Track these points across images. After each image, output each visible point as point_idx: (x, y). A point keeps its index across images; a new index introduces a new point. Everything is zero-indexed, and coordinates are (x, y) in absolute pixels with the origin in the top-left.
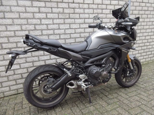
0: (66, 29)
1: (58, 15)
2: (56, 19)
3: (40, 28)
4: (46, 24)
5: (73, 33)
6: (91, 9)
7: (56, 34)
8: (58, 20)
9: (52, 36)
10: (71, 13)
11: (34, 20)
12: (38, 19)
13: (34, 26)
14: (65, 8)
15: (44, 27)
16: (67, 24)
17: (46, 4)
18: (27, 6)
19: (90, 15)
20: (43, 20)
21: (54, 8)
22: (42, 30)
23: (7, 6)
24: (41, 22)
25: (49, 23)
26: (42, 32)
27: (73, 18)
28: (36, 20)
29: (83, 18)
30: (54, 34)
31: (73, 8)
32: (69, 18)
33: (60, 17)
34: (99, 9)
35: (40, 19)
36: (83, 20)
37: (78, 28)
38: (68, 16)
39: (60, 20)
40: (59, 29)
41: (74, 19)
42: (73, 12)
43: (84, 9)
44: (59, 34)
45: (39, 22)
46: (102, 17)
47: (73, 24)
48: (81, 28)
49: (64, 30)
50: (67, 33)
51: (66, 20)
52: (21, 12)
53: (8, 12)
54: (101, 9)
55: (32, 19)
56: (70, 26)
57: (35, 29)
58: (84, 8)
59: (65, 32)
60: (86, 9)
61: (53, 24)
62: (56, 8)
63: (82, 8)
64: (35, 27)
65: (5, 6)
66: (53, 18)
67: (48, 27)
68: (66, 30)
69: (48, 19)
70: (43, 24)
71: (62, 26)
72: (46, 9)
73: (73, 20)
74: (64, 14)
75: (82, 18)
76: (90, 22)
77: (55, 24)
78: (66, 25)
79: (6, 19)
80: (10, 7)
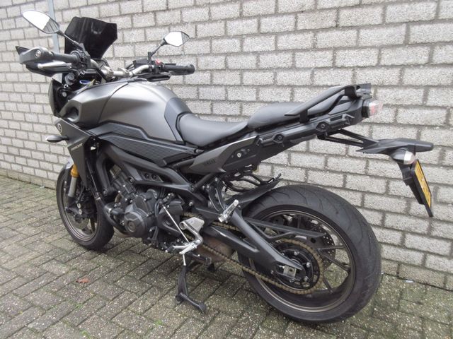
0: (317, 68)
1: (296, 18)
2: (288, 32)
3: (238, 66)
4: (254, 53)
7: (282, 86)
8: (292, 37)
9: (268, 90)
10: (346, 7)
11: (226, 41)
12: (235, 37)
13: (223, 58)
15: (249, 61)
16: (322, 50)
18: (213, 4)
20: (248, 41)
22: (242, 71)
23: (176, 9)
24: (242, 46)
25: (263, 49)
26: (242, 78)
27: (351, 27)
28: (230, 41)
29: (402, 23)
30: (275, 85)
32: (337, 26)
33: (300, 27)
35: (241, 37)
36: (403, 29)
37: (372, 67)
38: (334, 18)
39: (300, 37)
40: (293, 68)
41: (358, 28)
42: (357, 2)
44: (289, 86)
45: (238, 45)
47: (350, 48)
48: (385, 66)
49: (308, 74)
50: (321, 84)
51: (321, 35)
52: (200, 22)
55: (222, 37)
56: (334, 58)
57: (227, 68)
59: (313, 81)
61: (277, 51)
64: (226, 63)
65: (173, 9)
66: (277, 30)
67: (258, 61)
68: (318, 74)
69: (262, 37)
70: (247, 53)
71: (304, 60)
73: (353, 33)
74: (316, 15)
75: (397, 20)
76: (436, 39)
77: (281, 51)
78: (320, 53)
80: (181, 12)
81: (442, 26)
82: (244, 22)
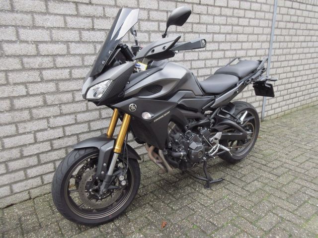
2: (173, 32)
5: (196, 60)
6: (224, 16)
10: (195, 23)
12: (146, 32)
17: (160, 5)
19: (221, 26)
20: (153, 35)
23: (99, 5)
24: (149, 38)
27: (197, 33)
31: (198, 14)
32: (192, 31)
34: (234, 17)
35: (149, 32)
36: (212, 35)
42: (198, 22)
46: (237, 32)
50: (187, 59)
53: (100, 17)
58: (213, 14)
60: (216, 16)
63: (211, 15)
72: (159, 13)
75: (210, 32)
76: (220, 40)
79: (95, 31)
80: (104, 8)
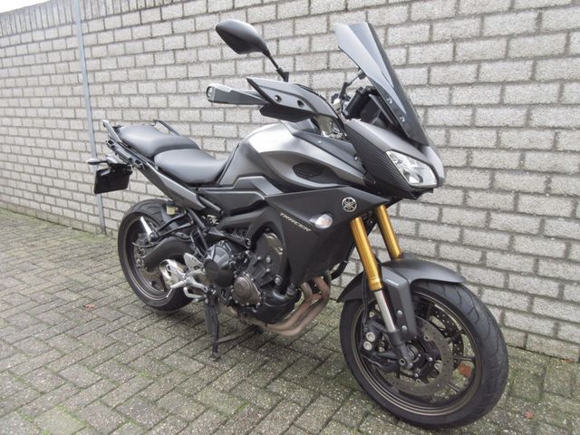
1: (295, 60)
11: (236, 80)
14: (316, 34)
17: (266, 31)
21: (284, 38)
32: (328, 68)
33: (298, 69)
34: (463, 17)
38: (325, 60)
43: (386, 30)
51: (315, 77)
52: (214, 62)
54: (476, 15)
55: (233, 76)
62: (289, 37)
65: (191, 48)
74: (311, 57)
81: (412, 70)
82: (251, 62)
